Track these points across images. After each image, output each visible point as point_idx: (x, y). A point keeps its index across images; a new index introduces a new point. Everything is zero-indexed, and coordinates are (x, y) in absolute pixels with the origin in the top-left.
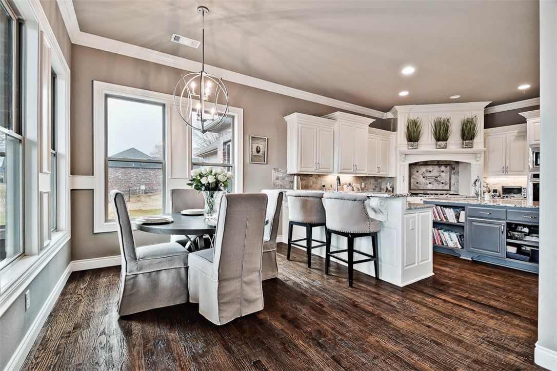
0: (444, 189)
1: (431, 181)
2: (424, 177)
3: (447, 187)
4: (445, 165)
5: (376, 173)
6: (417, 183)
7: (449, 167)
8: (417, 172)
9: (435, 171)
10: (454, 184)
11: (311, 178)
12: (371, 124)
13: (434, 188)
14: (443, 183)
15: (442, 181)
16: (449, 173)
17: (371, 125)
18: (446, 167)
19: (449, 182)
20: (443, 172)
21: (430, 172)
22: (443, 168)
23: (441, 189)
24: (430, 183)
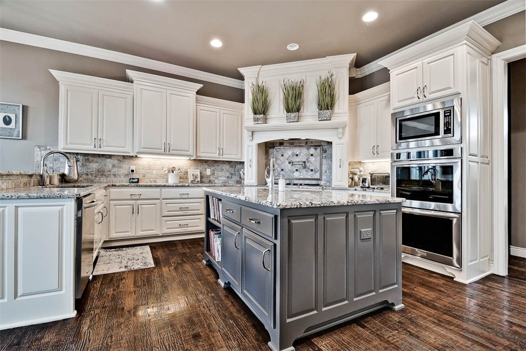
0: (314, 177)
1: (298, 167)
2: (290, 163)
3: (317, 176)
4: (315, 146)
5: (217, 155)
6: (282, 170)
7: (319, 149)
8: (282, 155)
9: (303, 153)
10: (326, 172)
11: (108, 160)
12: (198, 91)
13: (302, 177)
14: (312, 170)
15: (311, 168)
16: (319, 157)
17: (199, 93)
18: (316, 149)
19: (319, 169)
20: (312, 155)
21: (297, 155)
22: (312, 151)
23: (310, 177)
24: (297, 170)
